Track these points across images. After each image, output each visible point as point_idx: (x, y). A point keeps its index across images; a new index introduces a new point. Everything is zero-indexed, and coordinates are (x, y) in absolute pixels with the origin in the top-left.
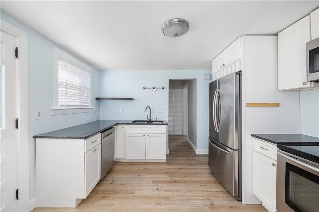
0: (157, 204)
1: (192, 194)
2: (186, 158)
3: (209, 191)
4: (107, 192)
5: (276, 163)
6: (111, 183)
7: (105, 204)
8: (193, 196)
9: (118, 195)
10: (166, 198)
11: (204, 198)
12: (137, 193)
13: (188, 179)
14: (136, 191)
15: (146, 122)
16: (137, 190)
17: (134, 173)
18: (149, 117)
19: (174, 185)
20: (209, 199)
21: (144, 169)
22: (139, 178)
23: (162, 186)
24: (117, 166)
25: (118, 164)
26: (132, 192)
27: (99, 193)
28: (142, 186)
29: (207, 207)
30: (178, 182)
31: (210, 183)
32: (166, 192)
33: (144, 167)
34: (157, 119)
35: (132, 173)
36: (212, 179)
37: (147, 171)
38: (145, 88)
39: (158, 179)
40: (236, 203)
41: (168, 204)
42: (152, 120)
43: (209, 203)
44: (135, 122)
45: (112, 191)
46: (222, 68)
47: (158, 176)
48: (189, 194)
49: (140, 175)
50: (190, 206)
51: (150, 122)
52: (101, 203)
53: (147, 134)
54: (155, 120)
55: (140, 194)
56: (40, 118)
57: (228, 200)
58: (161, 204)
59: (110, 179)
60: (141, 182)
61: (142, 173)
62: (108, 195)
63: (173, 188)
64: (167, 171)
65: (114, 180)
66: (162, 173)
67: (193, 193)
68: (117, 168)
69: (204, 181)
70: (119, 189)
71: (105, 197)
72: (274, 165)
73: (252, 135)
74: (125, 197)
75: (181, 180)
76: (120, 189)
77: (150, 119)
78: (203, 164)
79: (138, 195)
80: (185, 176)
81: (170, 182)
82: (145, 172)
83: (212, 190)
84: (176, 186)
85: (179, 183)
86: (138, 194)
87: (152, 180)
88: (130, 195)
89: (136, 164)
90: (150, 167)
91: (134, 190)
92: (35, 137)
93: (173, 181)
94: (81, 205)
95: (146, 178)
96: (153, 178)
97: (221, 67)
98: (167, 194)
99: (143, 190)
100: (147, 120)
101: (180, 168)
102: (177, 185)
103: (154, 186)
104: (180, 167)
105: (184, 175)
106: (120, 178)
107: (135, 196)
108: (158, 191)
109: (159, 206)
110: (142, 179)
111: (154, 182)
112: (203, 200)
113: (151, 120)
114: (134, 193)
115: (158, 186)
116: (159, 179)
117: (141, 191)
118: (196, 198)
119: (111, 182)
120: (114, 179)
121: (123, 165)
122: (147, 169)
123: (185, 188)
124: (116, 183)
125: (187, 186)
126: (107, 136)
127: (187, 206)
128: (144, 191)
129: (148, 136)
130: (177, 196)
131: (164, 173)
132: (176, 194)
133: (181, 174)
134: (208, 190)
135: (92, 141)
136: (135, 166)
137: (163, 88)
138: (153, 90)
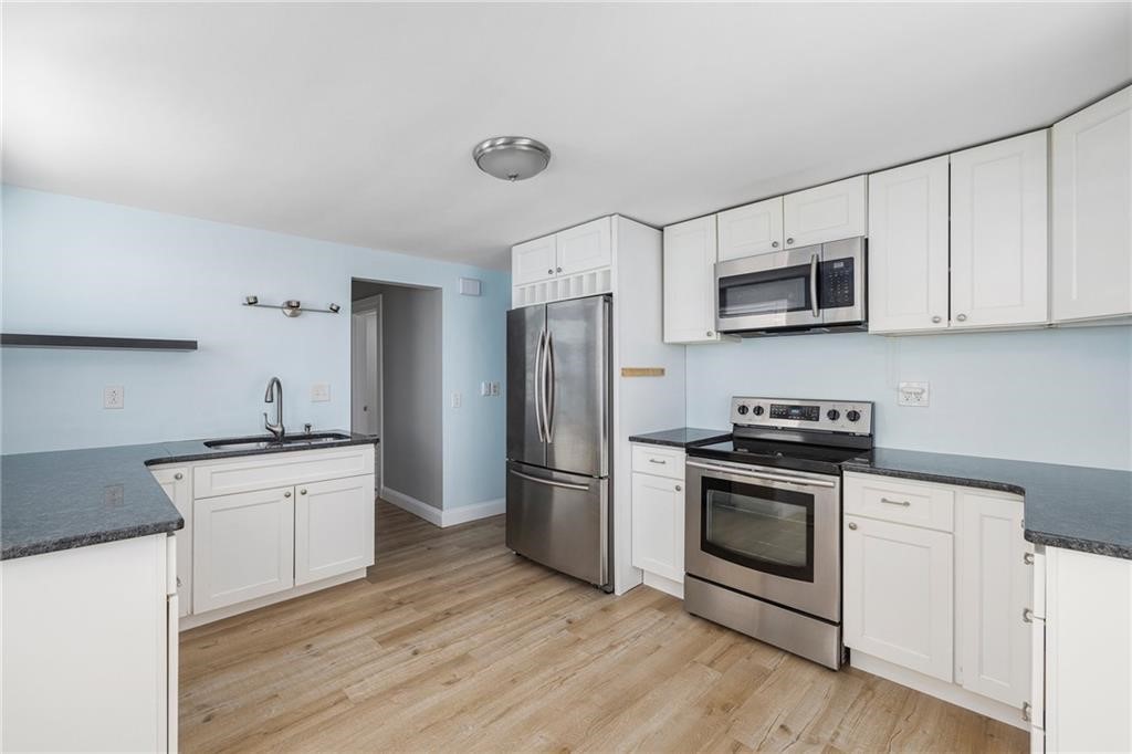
0: (449, 683)
1: (515, 623)
2: (422, 546)
3: (545, 601)
5: (683, 485)
8: (520, 626)
10: (462, 660)
11: (546, 618)
12: (356, 693)
13: (475, 595)
14: (346, 691)
15: (263, 445)
16: (349, 686)
18: (272, 420)
19: (453, 623)
20: (557, 616)
21: (306, 624)
22: (315, 655)
23: (420, 641)
26: (336, 698)
28: (353, 668)
29: (565, 632)
30: (454, 612)
31: (534, 583)
32: (447, 649)
33: (298, 616)
34: (308, 427)
35: (265, 652)
36: (530, 574)
37: (325, 623)
38: (253, 302)
39: (389, 631)
40: (607, 600)
41: (479, 670)
42: (287, 431)
43: (563, 623)
45: (246, 737)
46: (551, 276)
47: (381, 622)
48: (509, 626)
49: (309, 646)
50: (531, 646)
51: (278, 441)
53: (299, 489)
54: (300, 431)
55: (369, 690)
57: (590, 601)
58: (459, 680)
60: (334, 661)
61: (312, 636)
63: (455, 630)
66: (387, 610)
67: (516, 619)
69: (517, 586)
70: (267, 716)
72: (678, 489)
73: (632, 439)
75: (463, 604)
76: (274, 713)
77: (278, 429)
78: (482, 548)
79: (367, 697)
80: (460, 592)
81: (435, 621)
82: (318, 630)
83: (548, 595)
84: (460, 624)
85: (460, 613)
87: (370, 640)
88: (334, 711)
89: (250, 620)
90: (325, 608)
91: (339, 691)
93: (440, 617)
95: (344, 643)
96: (368, 633)
97: (550, 272)
98: (455, 649)
99: (370, 676)
100: (267, 433)
102: (461, 620)
103: (394, 651)
104: (430, 575)
105: (456, 590)
106: (227, 686)
107: (358, 704)
108: (420, 656)
109: (459, 687)
110: (332, 651)
111: (383, 642)
112: (546, 622)
113: (283, 432)
114: (347, 697)
115: (406, 644)
116: (393, 628)
117: (367, 680)
118: (531, 625)
122: (319, 620)
123: (488, 616)
125: (489, 612)
127: (525, 649)
128: (376, 676)
129: (304, 494)
130: (483, 644)
131: (392, 606)
132: (477, 639)
133: (445, 589)
134: (543, 599)
136: (253, 628)
137: (334, 308)
138: (289, 312)
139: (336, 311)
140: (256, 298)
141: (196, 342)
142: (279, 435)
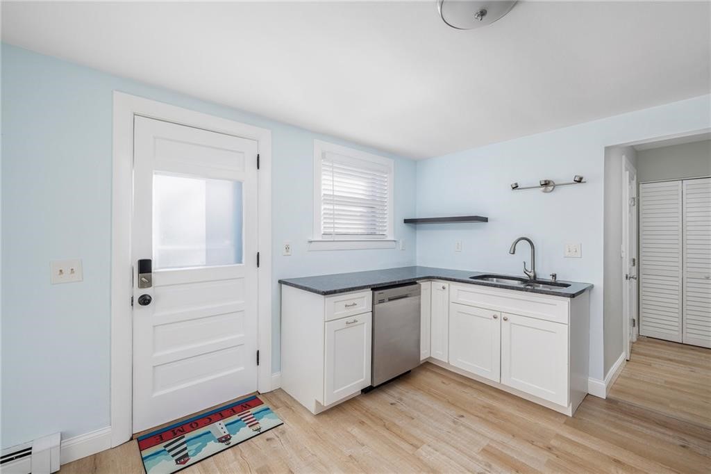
2: (681, 439)
4: (372, 415)
6: (392, 404)
7: (354, 436)
9: (386, 433)
12: (423, 452)
14: (425, 446)
16: (429, 446)
17: (453, 404)
18: (529, 268)
21: (484, 407)
22: (454, 422)
24: (428, 374)
25: (433, 372)
26: (416, 442)
27: (360, 411)
28: (448, 443)
33: (491, 402)
34: (554, 276)
35: (449, 402)
37: (491, 415)
38: (516, 187)
39: (504, 451)
42: (537, 277)
44: (482, 279)
45: (381, 419)
47: (512, 443)
49: (462, 416)
51: (531, 283)
52: (349, 429)
53: (504, 315)
54: (550, 279)
55: (428, 457)
56: (289, 253)
59: (396, 395)
60: (453, 432)
61: (473, 414)
62: (368, 422)
64: (553, 442)
65: (401, 400)
66: (532, 443)
68: (426, 378)
70: (397, 422)
71: (362, 423)
74: (396, 445)
76: (399, 423)
77: (532, 274)
79: (421, 458)
82: (479, 415)
86: (424, 454)
87: (484, 443)
89: (475, 386)
91: (423, 443)
92: (280, 282)
94: (324, 416)
95: (474, 431)
96: (492, 440)
99: (443, 454)
100: (524, 276)
101: (617, 461)
103: (478, 460)
106: (416, 401)
107: (414, 456)
110: (462, 428)
111: (485, 451)
113: (535, 277)
114: (418, 448)
115: (490, 466)
117: (437, 453)
119: (393, 402)
120: (404, 398)
121: (444, 376)
122: (492, 411)
124: (400, 408)
126: (390, 300)
128: (445, 457)
129: (505, 320)
131: (541, 445)
135: (345, 303)
136: (466, 390)
137: (577, 179)
138: (543, 188)
139: (579, 182)
140: (516, 184)
141: (487, 218)
142: (532, 278)
